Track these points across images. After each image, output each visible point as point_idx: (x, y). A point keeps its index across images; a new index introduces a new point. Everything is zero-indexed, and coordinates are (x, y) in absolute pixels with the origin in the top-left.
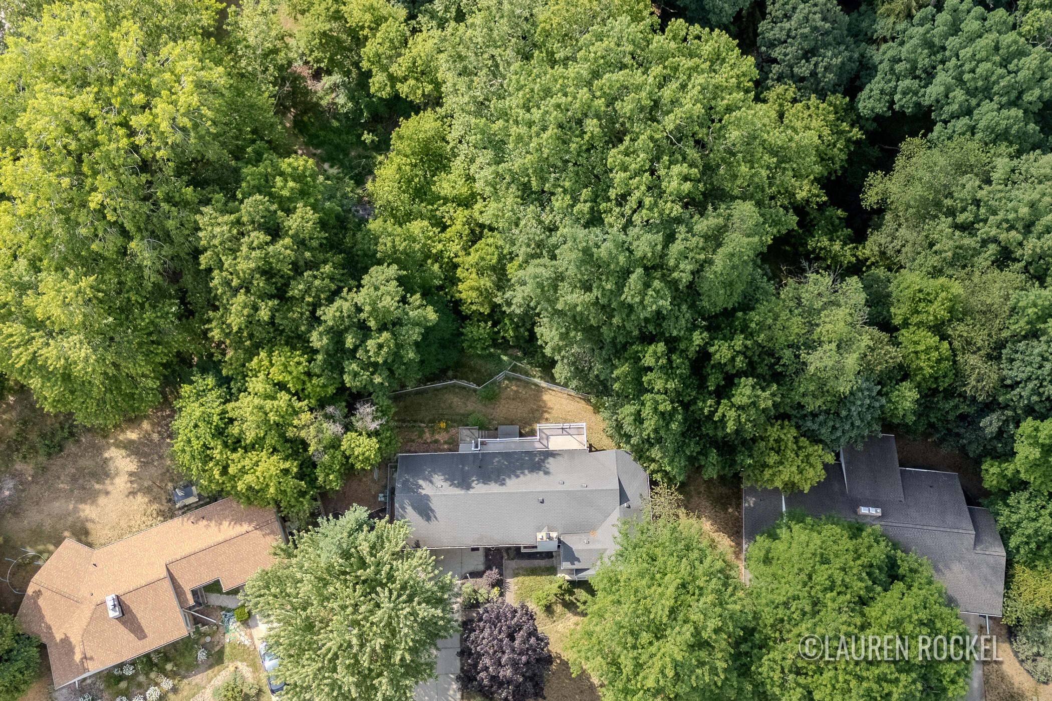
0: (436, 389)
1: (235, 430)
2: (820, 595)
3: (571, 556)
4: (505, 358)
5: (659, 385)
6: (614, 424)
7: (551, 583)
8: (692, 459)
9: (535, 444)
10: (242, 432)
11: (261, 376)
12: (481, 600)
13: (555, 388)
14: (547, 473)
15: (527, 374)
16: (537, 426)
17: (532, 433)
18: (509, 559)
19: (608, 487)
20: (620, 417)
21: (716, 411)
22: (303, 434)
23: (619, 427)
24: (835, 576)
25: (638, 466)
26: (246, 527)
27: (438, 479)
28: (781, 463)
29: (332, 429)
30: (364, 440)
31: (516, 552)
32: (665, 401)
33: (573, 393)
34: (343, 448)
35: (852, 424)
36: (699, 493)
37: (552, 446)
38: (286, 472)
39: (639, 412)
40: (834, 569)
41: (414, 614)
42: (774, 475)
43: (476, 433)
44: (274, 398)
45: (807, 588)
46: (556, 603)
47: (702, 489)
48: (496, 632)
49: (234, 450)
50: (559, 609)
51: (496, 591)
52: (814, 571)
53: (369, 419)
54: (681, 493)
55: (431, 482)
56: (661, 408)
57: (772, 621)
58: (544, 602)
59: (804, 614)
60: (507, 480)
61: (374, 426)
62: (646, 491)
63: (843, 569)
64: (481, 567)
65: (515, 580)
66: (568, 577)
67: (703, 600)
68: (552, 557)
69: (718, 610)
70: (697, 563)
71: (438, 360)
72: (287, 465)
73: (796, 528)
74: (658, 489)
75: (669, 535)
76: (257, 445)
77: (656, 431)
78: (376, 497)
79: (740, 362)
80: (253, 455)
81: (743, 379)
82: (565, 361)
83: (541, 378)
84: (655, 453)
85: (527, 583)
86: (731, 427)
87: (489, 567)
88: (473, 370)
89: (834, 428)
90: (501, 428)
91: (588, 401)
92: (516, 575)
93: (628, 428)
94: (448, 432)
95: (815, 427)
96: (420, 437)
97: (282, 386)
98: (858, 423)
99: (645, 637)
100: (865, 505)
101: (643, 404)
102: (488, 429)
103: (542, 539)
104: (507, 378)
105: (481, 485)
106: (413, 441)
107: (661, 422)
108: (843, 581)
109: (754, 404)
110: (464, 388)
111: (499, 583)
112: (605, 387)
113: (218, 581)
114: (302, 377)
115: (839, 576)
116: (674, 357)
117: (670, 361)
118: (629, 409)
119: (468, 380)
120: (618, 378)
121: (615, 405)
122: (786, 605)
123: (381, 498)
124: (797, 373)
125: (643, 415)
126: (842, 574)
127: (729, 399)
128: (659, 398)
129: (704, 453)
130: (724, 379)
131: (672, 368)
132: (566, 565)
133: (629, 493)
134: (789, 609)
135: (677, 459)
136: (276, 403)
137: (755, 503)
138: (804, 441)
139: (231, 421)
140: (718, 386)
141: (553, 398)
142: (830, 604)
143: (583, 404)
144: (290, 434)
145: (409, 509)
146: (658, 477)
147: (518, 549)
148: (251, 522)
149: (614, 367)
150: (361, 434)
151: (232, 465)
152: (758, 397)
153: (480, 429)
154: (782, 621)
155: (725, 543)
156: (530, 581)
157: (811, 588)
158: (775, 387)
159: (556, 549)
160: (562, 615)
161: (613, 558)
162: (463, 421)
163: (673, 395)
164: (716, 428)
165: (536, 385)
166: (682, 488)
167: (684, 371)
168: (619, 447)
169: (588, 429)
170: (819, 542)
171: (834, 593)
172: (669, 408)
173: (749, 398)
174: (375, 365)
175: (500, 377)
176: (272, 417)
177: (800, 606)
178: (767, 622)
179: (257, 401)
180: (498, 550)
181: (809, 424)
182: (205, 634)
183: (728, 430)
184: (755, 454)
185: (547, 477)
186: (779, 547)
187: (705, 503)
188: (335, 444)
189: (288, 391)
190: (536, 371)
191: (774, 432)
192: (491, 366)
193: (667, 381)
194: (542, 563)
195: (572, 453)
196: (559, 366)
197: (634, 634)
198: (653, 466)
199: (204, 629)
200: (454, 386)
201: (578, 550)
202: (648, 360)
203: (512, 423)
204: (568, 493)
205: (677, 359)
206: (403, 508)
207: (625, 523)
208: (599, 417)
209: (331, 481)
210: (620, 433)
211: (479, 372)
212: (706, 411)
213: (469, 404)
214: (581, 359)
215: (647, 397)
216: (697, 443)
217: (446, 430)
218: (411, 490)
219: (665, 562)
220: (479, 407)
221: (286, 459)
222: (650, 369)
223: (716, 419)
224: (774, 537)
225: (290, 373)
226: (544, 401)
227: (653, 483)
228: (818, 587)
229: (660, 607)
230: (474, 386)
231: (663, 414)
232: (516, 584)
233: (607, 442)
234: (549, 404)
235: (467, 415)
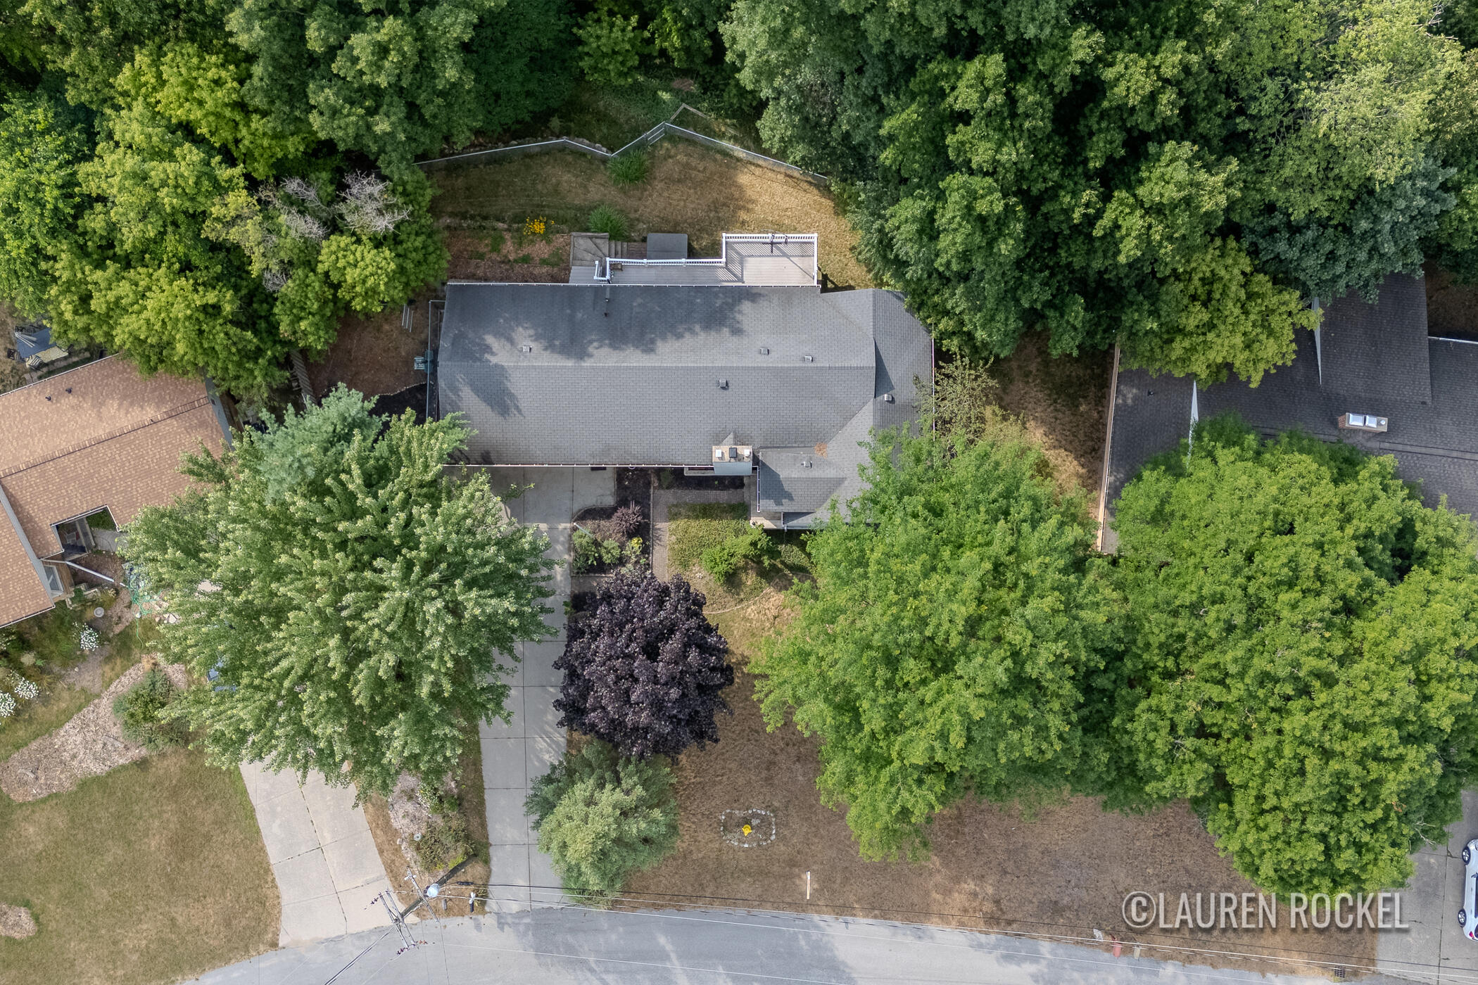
0: (528, 155)
1: (95, 222)
2: (1267, 594)
3: (776, 489)
4: (665, 96)
5: (981, 155)
6: (875, 238)
7: (737, 533)
8: (1032, 317)
9: (716, 271)
10: (112, 227)
11: (138, 107)
12: (607, 558)
13: (761, 160)
14: (737, 331)
15: (708, 130)
16: (724, 236)
17: (714, 251)
18: (660, 487)
19: (854, 363)
20: (889, 226)
21: (1099, 214)
22: (234, 235)
23: (885, 243)
24: (1302, 559)
25: (915, 322)
26: (150, 413)
27: (525, 339)
28: (1211, 326)
29: (297, 226)
30: (367, 254)
31: (677, 477)
32: (990, 191)
33: (797, 173)
34: (320, 268)
35: (1374, 249)
36: (1027, 375)
37: (750, 280)
38: (212, 311)
39: (931, 215)
40: (1300, 545)
41: (455, 609)
42: (1193, 349)
43: (604, 245)
44: (171, 157)
45: (1240, 580)
46: (745, 569)
47: (1033, 367)
48: (622, 641)
49: (100, 265)
50: (750, 579)
51: (635, 543)
52: (1259, 547)
53: (370, 208)
54: (992, 376)
55: (511, 341)
56: (982, 207)
57: (1162, 638)
58: (723, 567)
59: (1230, 628)
60: (659, 343)
61: (383, 224)
62: (926, 369)
63: (1319, 546)
64: (610, 501)
65: (673, 525)
66: (769, 525)
67: (1033, 603)
68: (742, 485)
69: (1062, 621)
70: (1026, 527)
71: (528, 94)
72: (211, 298)
73: (1225, 456)
74: (950, 369)
75: (972, 469)
76: (146, 253)
77: (965, 256)
78: (409, 362)
79: (1167, 104)
80: (139, 274)
81: (1171, 144)
82: (783, 102)
83: (735, 139)
84: (957, 299)
85: (693, 531)
86: (1129, 250)
87: (623, 502)
88: (602, 117)
89: (1332, 257)
90: (652, 237)
91: (825, 190)
92: (673, 517)
93: (906, 249)
94: (549, 242)
95: (1294, 254)
96: (495, 248)
97: (187, 130)
98: (1388, 248)
99: (912, 668)
100: (1356, 412)
101: (941, 196)
102: (629, 239)
103: (721, 458)
104: (670, 137)
105: (605, 350)
106: (481, 256)
107: (978, 238)
108: (1317, 569)
109: (1187, 201)
110: (583, 154)
111: (642, 530)
112: (861, 160)
113: (105, 510)
114: (228, 113)
115: (1310, 559)
116: (1022, 90)
117: (1011, 100)
118: (909, 209)
119: (591, 138)
120: (891, 138)
121: (878, 199)
122: (1194, 609)
123: (419, 364)
124: (1279, 135)
125: (941, 221)
126: (1316, 555)
127: (1130, 188)
128: (979, 183)
129: (1058, 304)
130: (1125, 144)
131: (1013, 115)
132: (767, 504)
133: (896, 373)
134: (1198, 617)
135: (1001, 316)
136: (170, 167)
137: (1135, 399)
138: (1262, 282)
139: (90, 201)
140: (1110, 159)
141: (757, 182)
142: (1285, 613)
143: (814, 196)
144: (210, 231)
145: (467, 394)
146: (953, 345)
147: (678, 472)
148: (161, 401)
149: (883, 112)
150: (359, 241)
151: (96, 294)
152: (1198, 185)
153: (611, 238)
154: (1181, 637)
155: (1068, 467)
156: (698, 527)
157: (1249, 578)
158: (1234, 165)
159: (750, 472)
160: (756, 590)
161: (856, 505)
162: (579, 221)
163: (1011, 177)
164: (1090, 252)
165: (725, 153)
166: (998, 369)
167: (1040, 123)
168: (881, 284)
169: (823, 244)
170: (1274, 490)
171: (1295, 595)
172: (999, 208)
173: (1180, 186)
174: (375, 91)
175: (652, 135)
176: (167, 199)
177: (1224, 616)
178: (1152, 639)
179: (131, 162)
180: (642, 474)
181: (1282, 246)
182: (95, 603)
183: (1122, 259)
184: (1164, 309)
185: (735, 339)
186: (1188, 493)
187: (1035, 393)
188: (307, 257)
189: (198, 141)
190: (726, 126)
191: (1205, 263)
192: (637, 112)
193: (1000, 144)
194: (724, 496)
195: (787, 294)
196: (769, 114)
197: (892, 662)
198: (945, 324)
199: (91, 593)
200: (563, 149)
201: (791, 480)
202: (964, 97)
203: (675, 230)
204: (777, 372)
205: (1027, 95)
206: (455, 390)
207: (885, 440)
208: (845, 223)
209: (305, 333)
210: (885, 257)
211: (613, 123)
212: (1077, 216)
213: (592, 188)
214: (817, 101)
215: (955, 181)
216: (1045, 283)
217: (546, 237)
218: (473, 353)
219: (961, 523)
220: (613, 194)
221: (209, 285)
222: (964, 117)
223: (1098, 232)
224: (1177, 472)
225: (201, 103)
226: (740, 188)
227: (942, 356)
228: (1266, 580)
229: (945, 617)
230: (603, 152)
231: (982, 219)
232: (673, 532)
233: (856, 271)
234: (750, 193)
235: (587, 210)
